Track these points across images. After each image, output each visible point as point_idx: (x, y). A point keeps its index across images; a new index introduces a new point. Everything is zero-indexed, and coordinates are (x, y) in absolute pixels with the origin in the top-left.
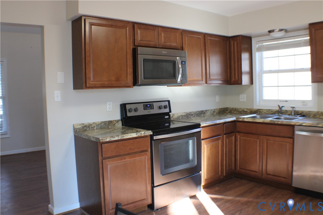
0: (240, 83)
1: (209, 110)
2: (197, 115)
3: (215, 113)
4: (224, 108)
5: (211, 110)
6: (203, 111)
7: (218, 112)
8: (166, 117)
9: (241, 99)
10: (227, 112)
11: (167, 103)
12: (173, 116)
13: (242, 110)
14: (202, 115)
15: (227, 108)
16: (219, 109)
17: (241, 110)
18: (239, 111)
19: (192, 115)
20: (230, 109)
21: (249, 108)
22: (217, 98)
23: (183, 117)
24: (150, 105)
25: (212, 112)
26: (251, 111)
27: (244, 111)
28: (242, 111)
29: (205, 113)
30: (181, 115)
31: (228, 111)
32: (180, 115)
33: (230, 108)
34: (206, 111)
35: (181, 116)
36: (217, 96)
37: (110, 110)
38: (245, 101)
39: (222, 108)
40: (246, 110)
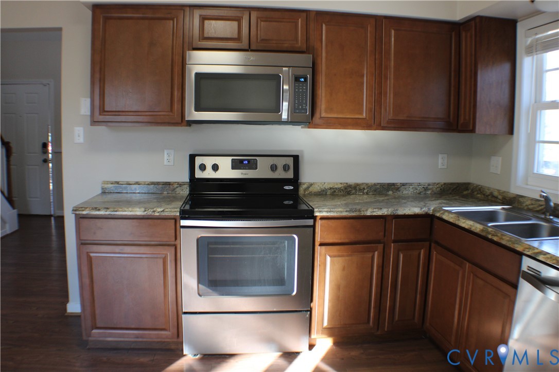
0: (471, 128)
1: (411, 184)
2: (375, 191)
3: (429, 192)
4: (458, 184)
5: (419, 184)
6: (393, 184)
7: (438, 189)
8: (286, 188)
9: (493, 166)
10: (465, 193)
11: (290, 161)
12: (308, 188)
13: (490, 191)
14: (390, 192)
15: (469, 184)
16: (445, 184)
17: (488, 192)
18: (484, 195)
19: (360, 190)
20: (472, 188)
21: (503, 189)
22: (441, 161)
23: (335, 191)
24: (249, 161)
25: (418, 189)
26: (505, 199)
27: (493, 196)
28: (489, 195)
29: (398, 189)
30: (329, 186)
31: (468, 190)
32: (327, 186)
33: (474, 184)
34: (403, 185)
35: (331, 188)
36: (440, 156)
37: (169, 164)
38: (499, 173)
39: (451, 184)
40: (496, 194)
